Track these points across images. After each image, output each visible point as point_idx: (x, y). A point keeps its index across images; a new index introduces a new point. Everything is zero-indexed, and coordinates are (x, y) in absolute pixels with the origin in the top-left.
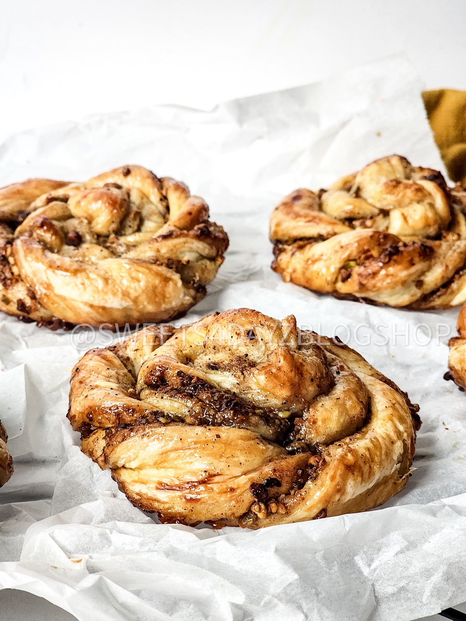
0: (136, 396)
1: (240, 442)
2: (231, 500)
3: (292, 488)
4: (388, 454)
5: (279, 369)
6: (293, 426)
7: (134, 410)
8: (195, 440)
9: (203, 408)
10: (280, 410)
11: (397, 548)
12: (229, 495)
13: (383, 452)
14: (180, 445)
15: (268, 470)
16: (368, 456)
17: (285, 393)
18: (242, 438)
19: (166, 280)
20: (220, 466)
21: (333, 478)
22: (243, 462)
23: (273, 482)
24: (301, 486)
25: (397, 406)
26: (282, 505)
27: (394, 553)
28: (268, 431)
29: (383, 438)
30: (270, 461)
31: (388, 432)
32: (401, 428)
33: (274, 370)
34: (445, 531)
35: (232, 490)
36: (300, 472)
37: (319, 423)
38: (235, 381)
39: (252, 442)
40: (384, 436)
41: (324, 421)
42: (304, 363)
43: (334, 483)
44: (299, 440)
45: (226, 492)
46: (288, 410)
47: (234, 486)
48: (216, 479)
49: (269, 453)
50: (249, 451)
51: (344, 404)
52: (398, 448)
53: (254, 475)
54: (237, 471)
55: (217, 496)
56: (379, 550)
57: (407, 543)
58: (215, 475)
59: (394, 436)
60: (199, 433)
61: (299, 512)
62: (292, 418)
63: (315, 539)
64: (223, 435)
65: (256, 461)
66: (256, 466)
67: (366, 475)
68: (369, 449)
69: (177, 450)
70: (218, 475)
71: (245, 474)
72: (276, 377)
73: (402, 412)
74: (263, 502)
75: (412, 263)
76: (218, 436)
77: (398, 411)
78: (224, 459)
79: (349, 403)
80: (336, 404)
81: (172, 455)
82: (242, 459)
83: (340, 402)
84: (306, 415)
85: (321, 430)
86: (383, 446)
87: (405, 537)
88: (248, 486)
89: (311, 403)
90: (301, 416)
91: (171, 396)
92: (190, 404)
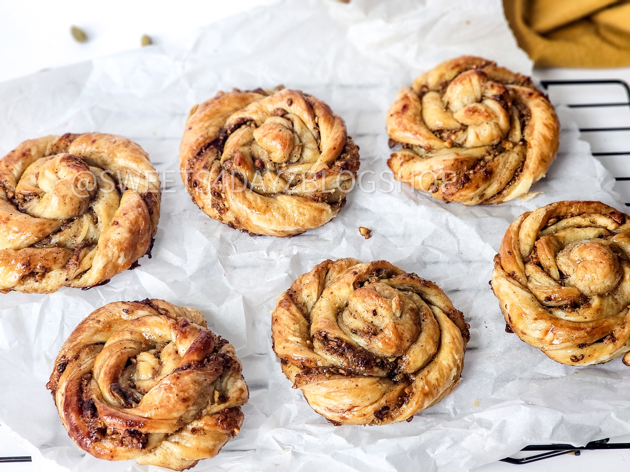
0: (311, 348)
1: (368, 387)
2: (364, 419)
3: (396, 408)
4: (448, 376)
5: (390, 339)
6: (397, 364)
7: (311, 361)
8: (345, 388)
9: (348, 363)
10: (390, 358)
11: (448, 445)
12: (363, 418)
13: (445, 379)
14: (337, 390)
15: (383, 402)
16: (437, 384)
17: (394, 350)
18: (370, 384)
19: (322, 211)
20: (358, 402)
21: (417, 403)
22: (370, 398)
23: (386, 408)
24: (400, 406)
25: (456, 340)
26: (390, 418)
27: (446, 448)
28: (383, 373)
29: (446, 368)
30: (384, 394)
31: (449, 363)
32: (457, 357)
33: (387, 340)
34: (473, 435)
35: (364, 415)
36: (400, 398)
37: (411, 364)
38: (366, 344)
39: (375, 385)
40: (447, 366)
41: (414, 362)
42: (404, 333)
43: (418, 405)
44: (400, 372)
45: (361, 416)
46: (394, 357)
47: (366, 413)
48: (355, 409)
49: (383, 390)
50: (373, 391)
51: (425, 349)
52: (454, 372)
53: (375, 406)
54: (367, 403)
55: (356, 418)
56: (439, 445)
57: (453, 442)
58: (355, 407)
59: (452, 365)
60: (347, 384)
61: (398, 419)
62: (396, 361)
63: (406, 449)
64: (360, 385)
65: (377, 396)
66: (377, 399)
67: (435, 395)
68: (437, 379)
69: (335, 392)
70: (357, 406)
71: (371, 404)
72: (388, 344)
73: (458, 345)
74: (380, 419)
75: (477, 187)
76: (357, 385)
77: (456, 345)
78: (360, 398)
79: (428, 347)
80: (421, 350)
81: (333, 394)
82: (369, 396)
83: (423, 347)
84: (404, 359)
85: (412, 367)
86: (446, 374)
87: (452, 439)
88: (373, 412)
89: (406, 351)
90: (402, 359)
91: (331, 354)
92: (342, 360)
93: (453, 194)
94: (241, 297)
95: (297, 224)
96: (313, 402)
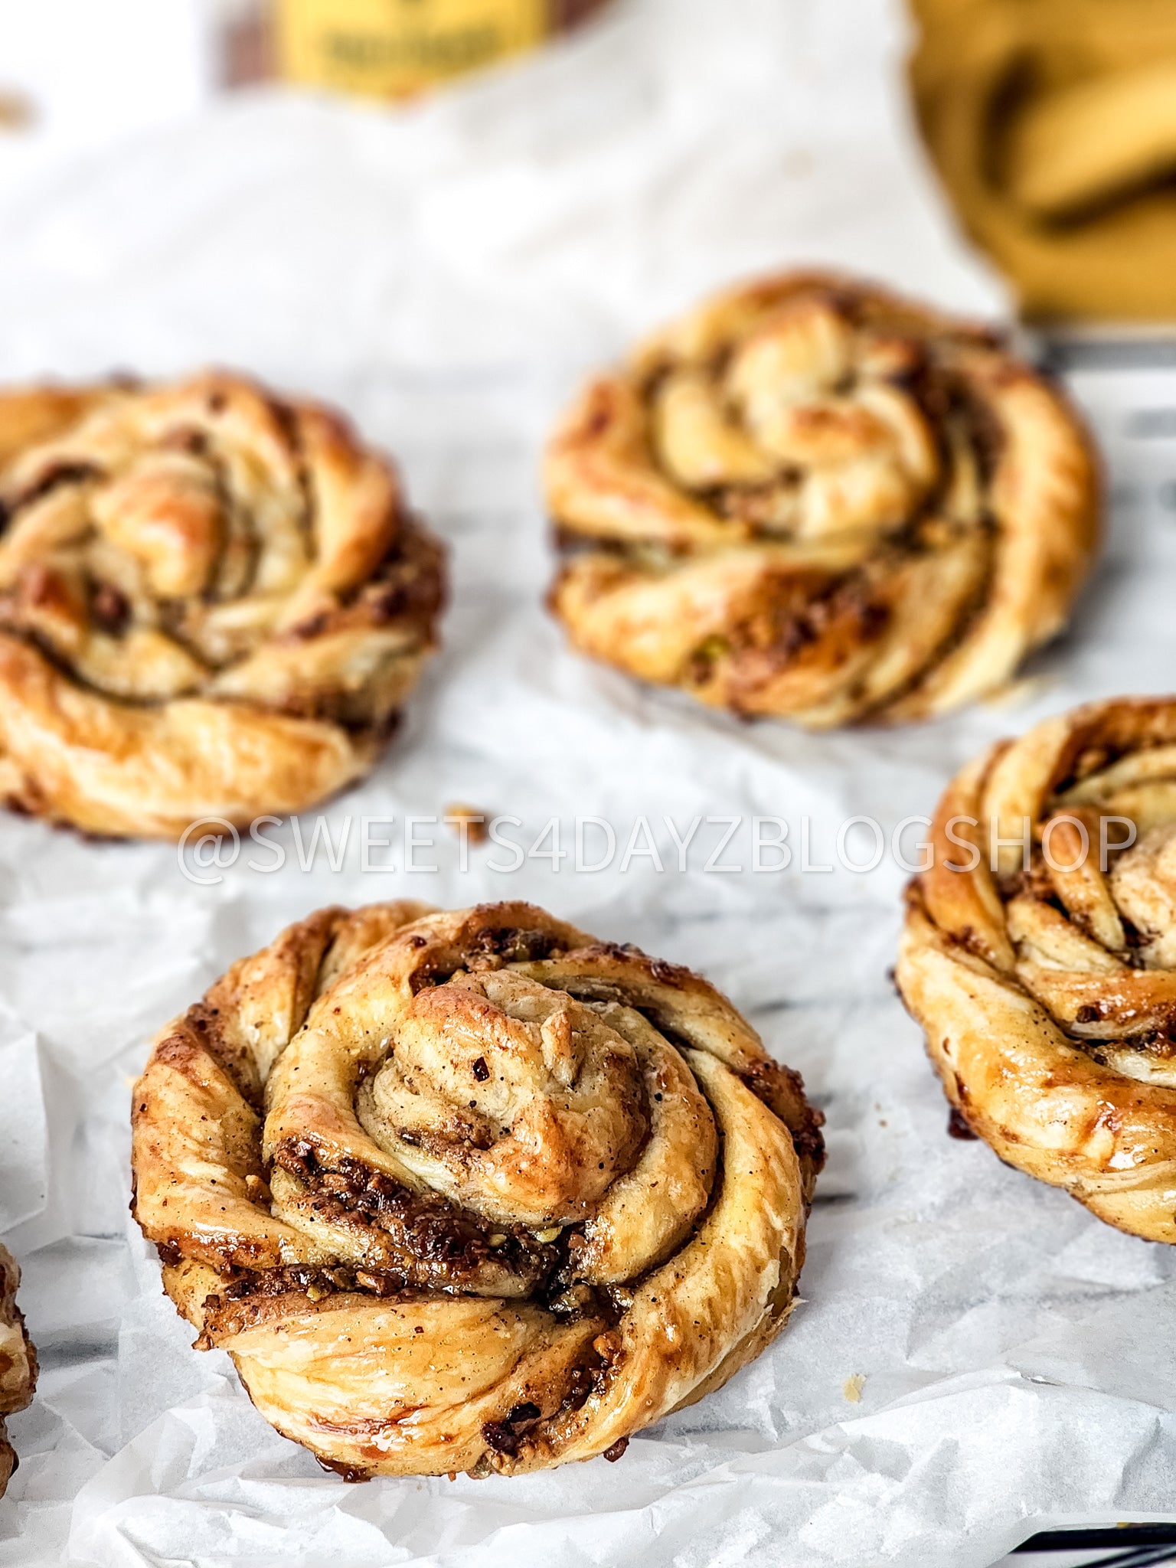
0: (262, 1201)
1: (462, 1334)
2: (447, 1452)
3: (562, 1409)
4: (751, 1289)
5: (534, 1161)
6: (566, 1251)
7: (258, 1248)
8: (376, 1339)
9: (389, 1249)
10: (540, 1229)
11: (752, 1539)
12: (443, 1448)
13: (739, 1300)
14: (348, 1348)
15: (515, 1387)
16: (708, 1319)
17: (551, 1200)
18: (466, 1325)
20: (425, 1389)
21: (638, 1390)
22: (467, 1374)
23: (527, 1410)
24: (579, 1402)
25: (774, 1164)
26: (543, 1446)
27: (746, 1551)
28: (514, 1284)
29: (742, 1263)
30: (520, 1360)
31: (750, 1244)
32: (778, 1223)
33: (524, 1165)
34: (840, 1499)
35: (449, 1438)
36: (577, 1374)
37: (616, 1248)
38: (453, 1179)
39: (485, 1329)
40: (743, 1254)
41: (627, 1241)
42: (585, 1136)
43: (641, 1399)
44: (578, 1281)
45: (437, 1443)
46: (556, 1225)
47: (453, 1431)
48: (415, 1417)
49: (517, 1343)
50: (479, 1348)
51: (666, 1194)
52: (770, 1277)
53: (489, 1402)
54: (458, 1394)
55: (419, 1451)
56: (719, 1542)
57: (769, 1530)
58: (416, 1409)
59: (762, 1251)
60: (384, 1325)
61: (574, 1452)
62: (561, 1242)
64: (429, 1326)
65: (492, 1365)
66: (493, 1378)
67: (703, 1360)
68: (710, 1303)
69: (342, 1356)
70: (422, 1407)
71: (474, 1397)
72: (529, 1179)
73: (781, 1180)
74: (507, 1452)
75: (840, 659)
76: (419, 1330)
77: (775, 1179)
78: (431, 1375)
79: (676, 1190)
80: (649, 1200)
81: (336, 1364)
82: (466, 1368)
83: (658, 1190)
84: (591, 1231)
85: (621, 1261)
86: (740, 1285)
87: (767, 1518)
88: (479, 1427)
89: (598, 1203)
90: (582, 1233)
91: (329, 1220)
92: (365, 1241)
93: (759, 687)
94: (29, 1041)
95: (232, 794)
96: (266, 1398)
